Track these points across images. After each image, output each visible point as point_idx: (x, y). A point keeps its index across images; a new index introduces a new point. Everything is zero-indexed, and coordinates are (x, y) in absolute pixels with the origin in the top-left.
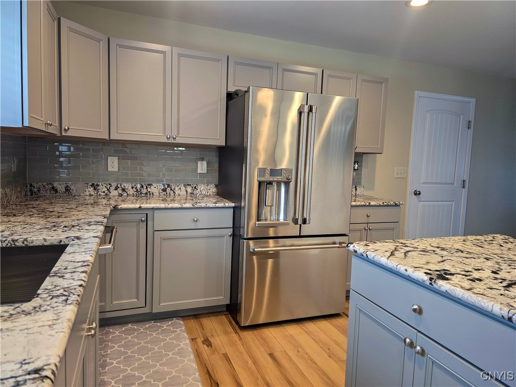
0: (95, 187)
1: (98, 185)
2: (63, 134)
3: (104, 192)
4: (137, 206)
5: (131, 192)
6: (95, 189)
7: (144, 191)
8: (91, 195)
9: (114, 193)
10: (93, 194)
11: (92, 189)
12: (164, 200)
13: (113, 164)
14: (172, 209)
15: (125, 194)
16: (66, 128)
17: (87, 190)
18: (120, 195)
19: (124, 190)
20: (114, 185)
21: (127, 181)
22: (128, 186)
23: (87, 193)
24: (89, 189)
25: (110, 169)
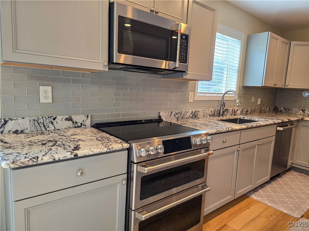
1: (305, 110)
2: (286, 87)
3: (307, 114)
6: (303, 112)
8: (300, 114)
10: (302, 114)
11: (302, 111)
16: (287, 85)
17: (299, 112)
23: (299, 113)
24: (300, 111)
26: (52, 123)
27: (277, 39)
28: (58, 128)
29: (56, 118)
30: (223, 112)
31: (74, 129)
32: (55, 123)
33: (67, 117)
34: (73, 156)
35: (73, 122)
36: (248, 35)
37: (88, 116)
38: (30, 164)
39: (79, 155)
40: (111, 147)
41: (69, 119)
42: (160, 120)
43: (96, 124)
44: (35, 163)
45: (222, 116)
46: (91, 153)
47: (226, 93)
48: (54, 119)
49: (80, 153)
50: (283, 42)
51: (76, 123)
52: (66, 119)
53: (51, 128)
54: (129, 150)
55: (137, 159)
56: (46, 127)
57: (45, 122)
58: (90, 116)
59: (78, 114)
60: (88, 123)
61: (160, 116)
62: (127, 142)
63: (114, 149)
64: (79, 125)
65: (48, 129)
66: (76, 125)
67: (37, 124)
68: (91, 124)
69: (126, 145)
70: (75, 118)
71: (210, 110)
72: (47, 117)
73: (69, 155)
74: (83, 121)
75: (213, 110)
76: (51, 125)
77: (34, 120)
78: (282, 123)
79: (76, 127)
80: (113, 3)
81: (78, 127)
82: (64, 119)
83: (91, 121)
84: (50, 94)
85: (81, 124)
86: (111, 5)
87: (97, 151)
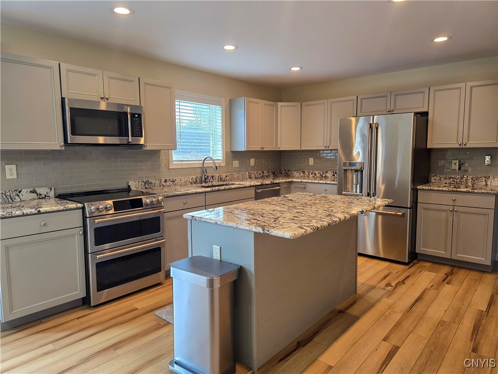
0: (304, 172)
4: (300, 181)
5: (318, 175)
7: (324, 175)
9: (311, 176)
10: (303, 175)
12: (333, 181)
13: (311, 161)
14: (314, 183)
15: (316, 177)
18: (314, 177)
19: (315, 174)
20: (311, 171)
21: (316, 170)
22: (317, 172)
24: (301, 173)
25: (310, 164)
26: (18, 195)
27: (258, 103)
28: (23, 200)
29: (21, 191)
30: (206, 179)
31: (39, 200)
32: (20, 195)
33: (31, 190)
34: (37, 212)
35: (37, 194)
36: (230, 100)
37: (51, 189)
38: (7, 216)
39: (41, 211)
40: (67, 206)
41: (34, 192)
42: (128, 189)
43: (59, 195)
44: (10, 215)
45: (205, 182)
46: (51, 210)
47: (205, 159)
48: (20, 192)
49: (42, 210)
50: (265, 104)
51: (40, 195)
52: (31, 191)
53: (18, 199)
54: (83, 208)
55: (89, 215)
56: (13, 199)
57: (12, 194)
58: (53, 188)
59: (42, 187)
60: (52, 194)
61: (129, 186)
62: (81, 203)
63: (69, 208)
64: (44, 196)
65: (15, 201)
66: (40, 197)
67: (4, 197)
68: (55, 195)
69: (80, 205)
70: (39, 191)
71: (190, 177)
72: (13, 191)
73: (33, 211)
74: (47, 193)
75: (194, 177)
76: (17, 197)
77: (2, 193)
78: (262, 185)
79: (40, 198)
80: (64, 98)
81: (42, 198)
82: (28, 192)
83: (55, 193)
84: (14, 171)
85: (45, 195)
86: (63, 100)
87: (55, 208)
